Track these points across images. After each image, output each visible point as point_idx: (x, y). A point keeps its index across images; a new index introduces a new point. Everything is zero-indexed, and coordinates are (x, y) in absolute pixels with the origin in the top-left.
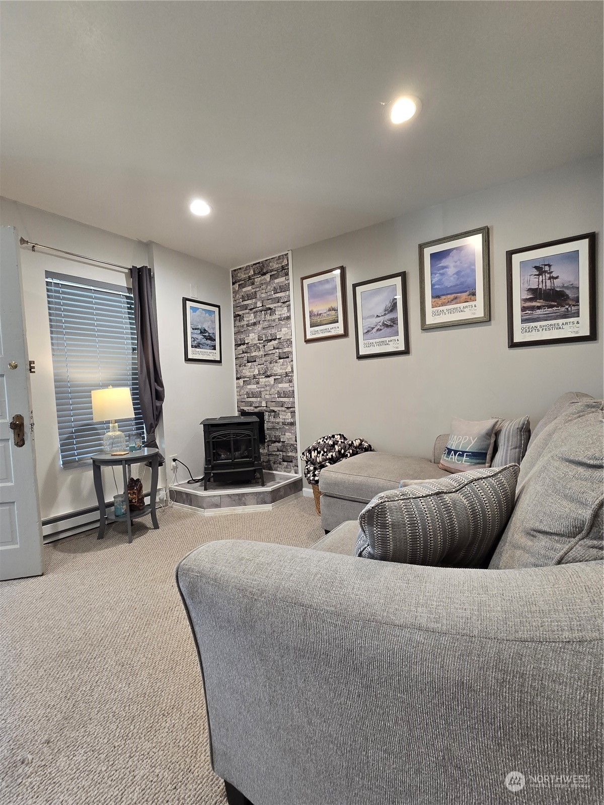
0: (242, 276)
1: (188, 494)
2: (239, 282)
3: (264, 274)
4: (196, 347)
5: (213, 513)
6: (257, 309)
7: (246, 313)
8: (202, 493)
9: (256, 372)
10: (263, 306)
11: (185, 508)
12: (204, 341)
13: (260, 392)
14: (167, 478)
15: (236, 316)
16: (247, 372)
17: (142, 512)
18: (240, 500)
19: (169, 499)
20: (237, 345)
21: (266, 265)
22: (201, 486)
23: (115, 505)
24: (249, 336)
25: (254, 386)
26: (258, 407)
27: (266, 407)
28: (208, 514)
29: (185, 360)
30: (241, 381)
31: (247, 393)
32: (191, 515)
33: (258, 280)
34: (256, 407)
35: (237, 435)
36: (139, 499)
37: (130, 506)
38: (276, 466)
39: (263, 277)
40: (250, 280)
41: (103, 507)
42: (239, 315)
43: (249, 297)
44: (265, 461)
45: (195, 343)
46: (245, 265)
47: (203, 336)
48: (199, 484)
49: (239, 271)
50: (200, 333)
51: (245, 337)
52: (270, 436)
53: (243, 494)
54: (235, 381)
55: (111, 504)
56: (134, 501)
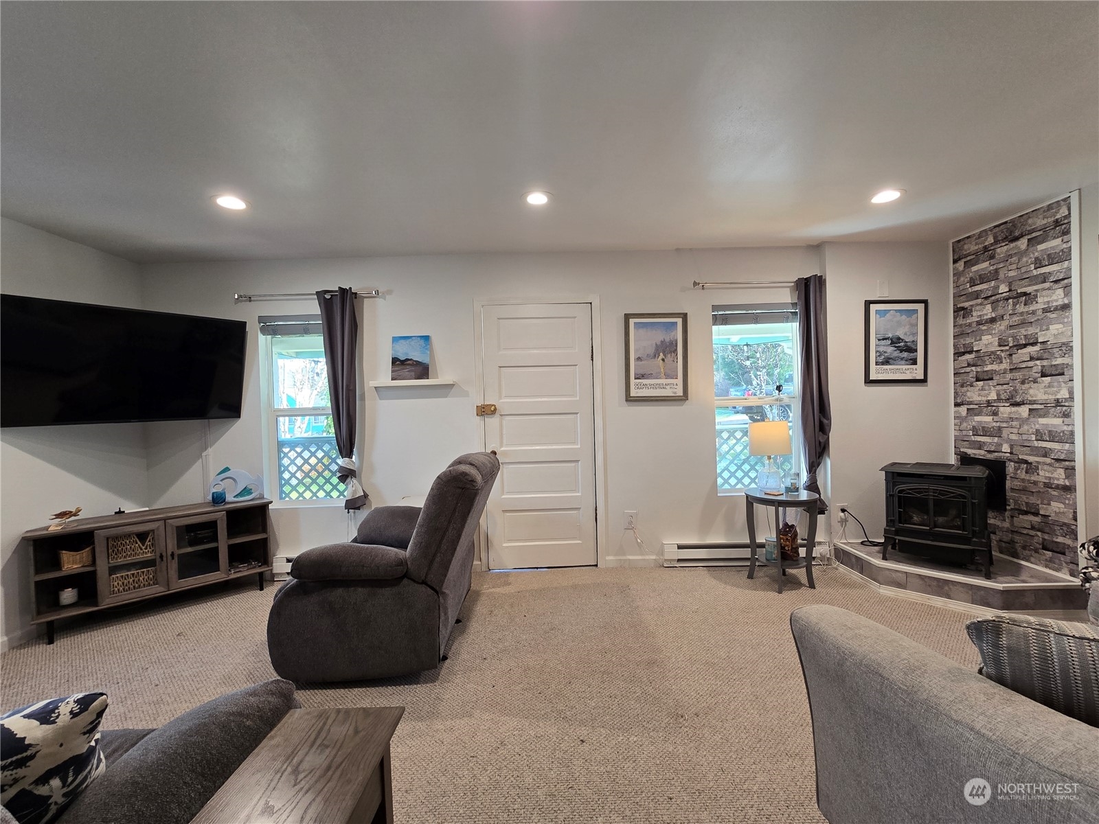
0: (972, 247)
1: (858, 558)
2: (966, 256)
3: (1017, 239)
4: (883, 363)
5: (893, 593)
6: (998, 296)
7: (977, 305)
8: (878, 562)
9: (993, 396)
10: (1010, 290)
11: (855, 575)
12: (897, 354)
13: (1000, 428)
14: (832, 531)
15: (957, 310)
16: (975, 394)
17: (795, 563)
18: (941, 588)
19: (833, 558)
20: (958, 354)
21: (1019, 225)
22: (879, 552)
23: (766, 547)
24: (980, 340)
25: (989, 419)
26: (994, 452)
27: (1011, 453)
28: (885, 592)
29: (865, 382)
30: (963, 410)
31: (974, 429)
32: (861, 586)
33: (1002, 251)
34: (989, 452)
35: (941, 493)
36: (792, 548)
37: (782, 553)
38: (1027, 552)
39: (1012, 245)
40: (987, 253)
41: (754, 545)
42: (963, 309)
43: (983, 279)
44: (1004, 540)
45: (881, 359)
46: (978, 231)
47: (896, 347)
48: (877, 548)
49: (966, 241)
50: (891, 344)
51: (973, 341)
52: (1016, 502)
53: (947, 582)
54: (952, 409)
55: (762, 546)
56: (786, 548)
